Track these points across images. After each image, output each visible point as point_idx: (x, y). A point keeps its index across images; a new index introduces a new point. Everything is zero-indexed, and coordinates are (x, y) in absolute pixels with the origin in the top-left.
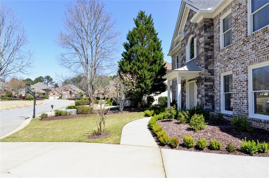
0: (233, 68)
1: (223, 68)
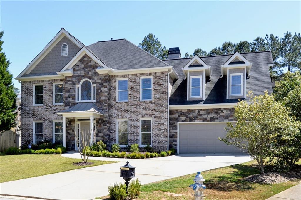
0: (129, 117)
1: (120, 115)
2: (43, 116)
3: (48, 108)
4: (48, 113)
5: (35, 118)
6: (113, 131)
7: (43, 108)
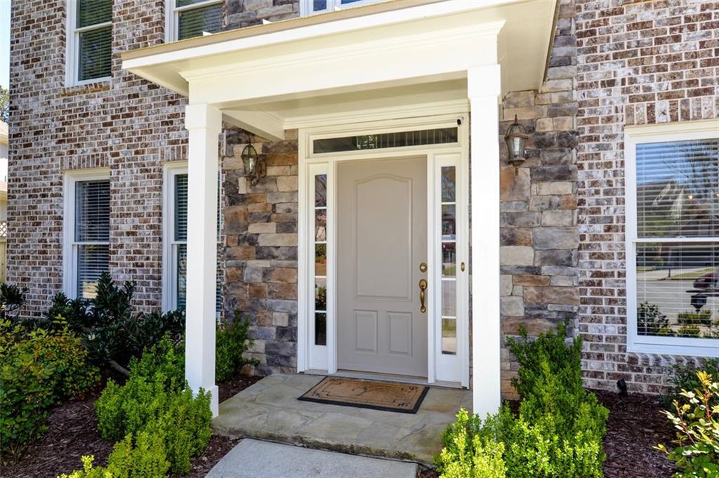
1: (667, 96)
2: (110, 143)
3: (136, 89)
4: (137, 123)
5: (72, 152)
6: (599, 228)
7: (108, 94)
